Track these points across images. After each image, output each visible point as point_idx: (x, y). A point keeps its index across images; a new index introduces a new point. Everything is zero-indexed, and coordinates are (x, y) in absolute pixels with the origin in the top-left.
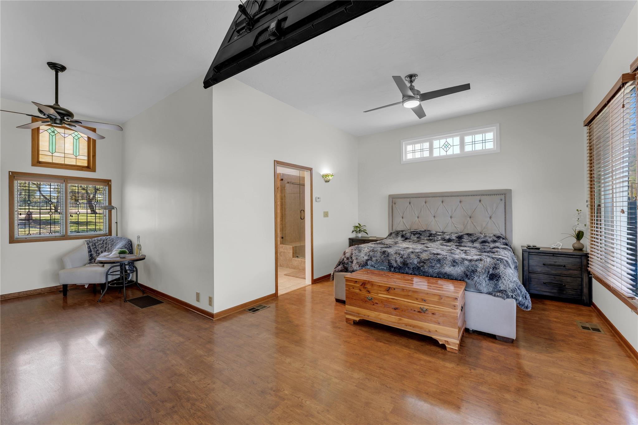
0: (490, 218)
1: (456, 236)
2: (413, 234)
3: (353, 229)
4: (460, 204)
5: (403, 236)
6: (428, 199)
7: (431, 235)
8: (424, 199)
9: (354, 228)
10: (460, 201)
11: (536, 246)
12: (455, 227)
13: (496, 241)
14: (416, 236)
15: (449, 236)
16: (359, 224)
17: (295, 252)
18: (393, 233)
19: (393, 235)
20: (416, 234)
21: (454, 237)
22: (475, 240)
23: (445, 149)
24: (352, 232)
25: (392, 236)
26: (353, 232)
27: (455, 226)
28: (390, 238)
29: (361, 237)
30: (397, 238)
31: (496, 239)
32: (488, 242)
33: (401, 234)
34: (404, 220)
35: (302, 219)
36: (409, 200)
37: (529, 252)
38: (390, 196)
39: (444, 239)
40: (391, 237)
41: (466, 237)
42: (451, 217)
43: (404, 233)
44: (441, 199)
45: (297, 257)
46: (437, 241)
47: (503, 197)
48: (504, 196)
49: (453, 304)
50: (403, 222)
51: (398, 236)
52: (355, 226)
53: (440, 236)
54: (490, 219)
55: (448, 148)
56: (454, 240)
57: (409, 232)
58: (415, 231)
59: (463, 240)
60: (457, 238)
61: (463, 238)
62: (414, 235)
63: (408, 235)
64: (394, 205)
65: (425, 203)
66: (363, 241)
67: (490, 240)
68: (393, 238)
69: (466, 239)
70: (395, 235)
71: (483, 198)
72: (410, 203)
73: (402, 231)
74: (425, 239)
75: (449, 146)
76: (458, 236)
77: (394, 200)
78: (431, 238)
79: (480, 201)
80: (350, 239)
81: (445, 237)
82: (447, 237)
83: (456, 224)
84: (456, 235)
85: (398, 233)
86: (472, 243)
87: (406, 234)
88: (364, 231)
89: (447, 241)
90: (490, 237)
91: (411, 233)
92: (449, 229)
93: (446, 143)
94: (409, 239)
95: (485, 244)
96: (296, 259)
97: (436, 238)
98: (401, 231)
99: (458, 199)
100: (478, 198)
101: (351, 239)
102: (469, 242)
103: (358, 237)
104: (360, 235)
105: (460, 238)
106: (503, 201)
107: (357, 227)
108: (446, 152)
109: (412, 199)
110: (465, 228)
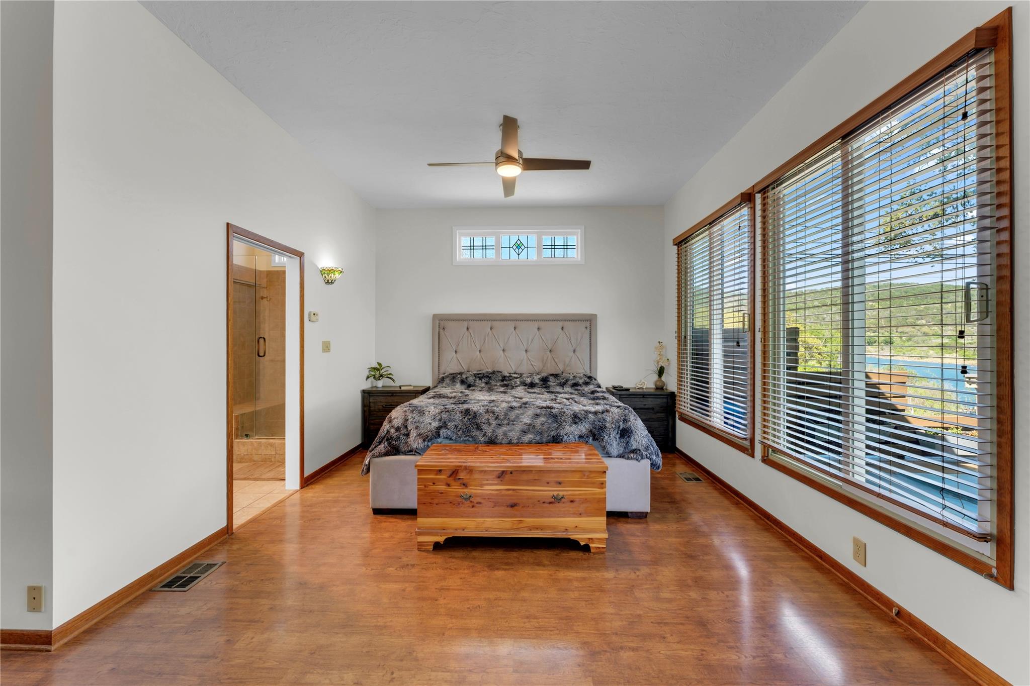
0: (574, 351)
1: (539, 379)
2: (479, 377)
3: (367, 373)
4: (538, 332)
5: (463, 382)
6: (494, 323)
7: (504, 378)
8: (489, 324)
9: (370, 371)
10: (538, 328)
11: (622, 387)
12: (532, 365)
13: (588, 382)
14: (483, 380)
15: (530, 379)
16: (378, 363)
17: (240, 427)
18: (447, 377)
19: (447, 381)
20: (482, 377)
21: (536, 379)
22: (564, 382)
23: (517, 250)
24: (365, 378)
25: (445, 382)
26: (368, 377)
27: (533, 363)
28: (442, 386)
29: (383, 387)
30: (455, 385)
31: (588, 380)
32: (580, 385)
33: (459, 379)
34: (458, 355)
35: (261, 356)
36: (466, 324)
37: (620, 395)
38: (435, 316)
39: (524, 384)
40: (444, 385)
41: (551, 379)
42: (526, 351)
43: (464, 376)
44: (512, 324)
45: (247, 435)
46: (517, 386)
47: (588, 324)
48: (589, 322)
49: (600, 481)
50: (458, 359)
51: (454, 381)
52: (371, 368)
53: (518, 379)
54: (574, 353)
55: (520, 250)
56: (537, 384)
57: (471, 375)
58: (480, 374)
59: (549, 383)
60: (541, 380)
61: (548, 381)
62: (480, 379)
63: (471, 379)
64: (441, 331)
65: (491, 328)
66: (390, 394)
67: (581, 381)
68: (448, 385)
69: (552, 382)
70: (450, 380)
71: (567, 324)
72: (468, 329)
73: (461, 374)
74: (498, 384)
75: (523, 247)
76: (543, 378)
77: (442, 323)
78: (505, 382)
79: (562, 328)
80: (364, 392)
81: (525, 381)
82: (529, 380)
83: (533, 361)
84: (539, 377)
85: (454, 377)
86: (562, 388)
87: (468, 379)
88: (389, 376)
89: (529, 386)
90: (581, 378)
91: (475, 375)
92: (524, 369)
93: (519, 242)
94: (473, 386)
95: (576, 388)
96: (245, 440)
97: (513, 383)
98: (459, 374)
99: (536, 324)
100: (560, 324)
101: (366, 392)
102: (557, 385)
103: (377, 387)
104: (380, 384)
105: (545, 380)
106: (588, 329)
107: (375, 369)
108: (519, 255)
109: (471, 322)
110: (544, 366)
